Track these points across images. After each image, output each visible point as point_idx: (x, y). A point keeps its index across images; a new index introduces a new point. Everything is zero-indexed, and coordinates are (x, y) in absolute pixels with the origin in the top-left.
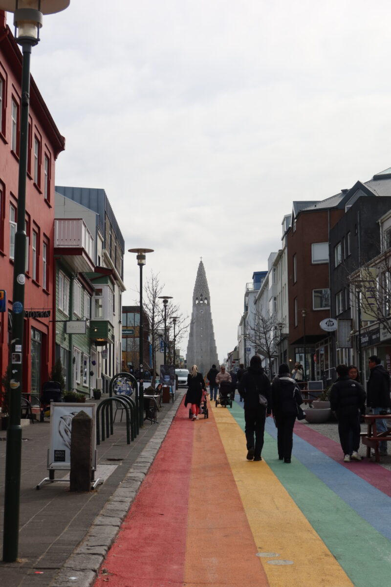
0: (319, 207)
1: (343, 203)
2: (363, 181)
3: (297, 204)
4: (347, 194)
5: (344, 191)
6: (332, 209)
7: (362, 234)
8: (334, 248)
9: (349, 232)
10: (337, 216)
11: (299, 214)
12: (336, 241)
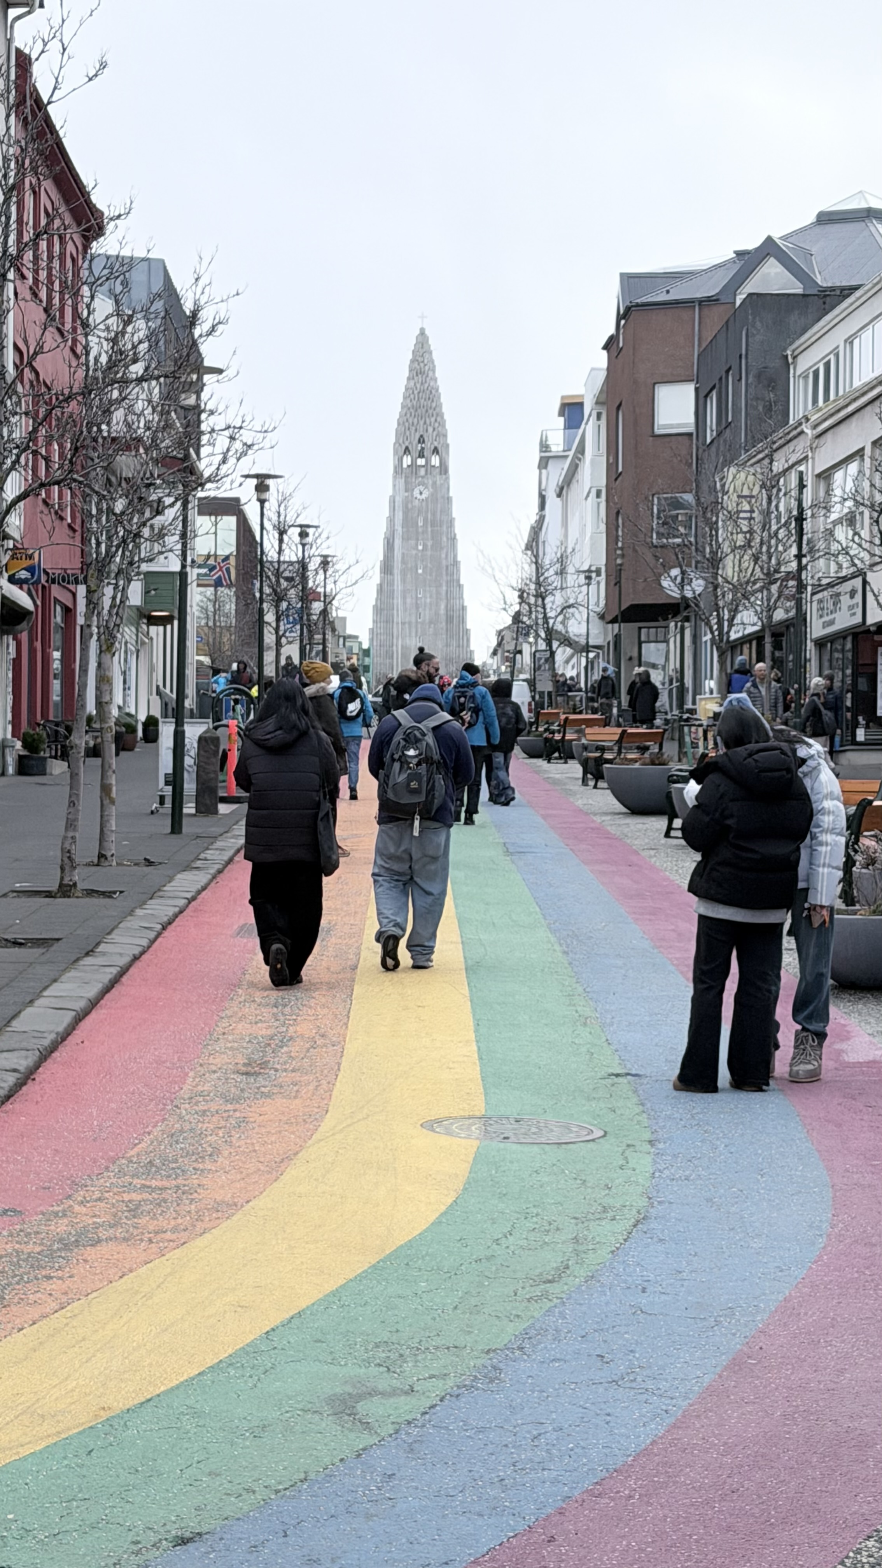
0: (675, 293)
1: (730, 286)
3: (629, 280)
5: (740, 254)
6: (707, 301)
7: (750, 380)
8: (706, 396)
9: (730, 368)
10: (716, 318)
11: (628, 309)
12: (709, 382)
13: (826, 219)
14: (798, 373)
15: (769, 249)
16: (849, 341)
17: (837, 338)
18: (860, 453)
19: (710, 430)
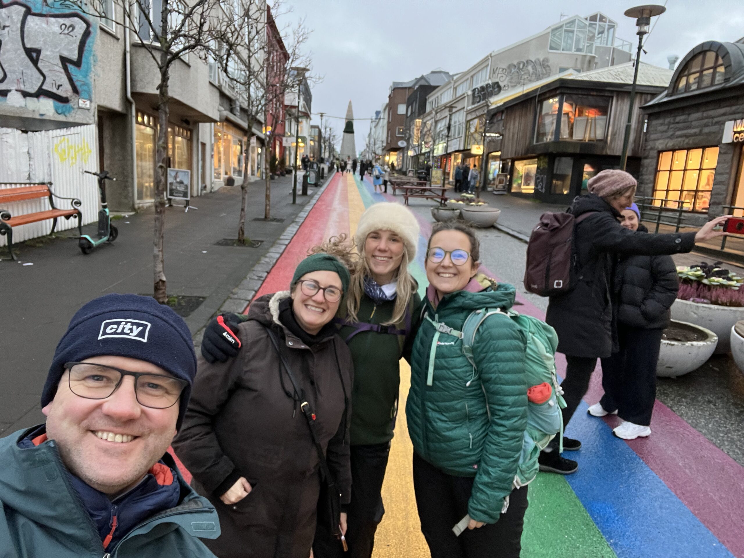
0: (404, 86)
1: (415, 85)
2: (424, 74)
3: (394, 83)
4: (418, 80)
5: (416, 79)
6: (409, 88)
7: (419, 103)
8: (409, 107)
9: (414, 101)
10: (411, 91)
11: (394, 89)
12: (409, 103)
13: (433, 72)
14: (429, 101)
15: (422, 78)
16: (441, 95)
17: (439, 94)
18: (446, 117)
19: (409, 114)
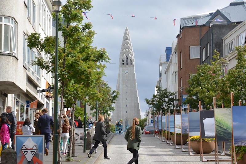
0: (194, 24)
4: (213, 16)
5: (211, 14)
6: (201, 26)
7: (213, 46)
8: (203, 50)
9: (208, 43)
10: (205, 30)
11: (183, 28)
12: (203, 46)
13: (232, 4)
14: (225, 44)
15: (218, 12)
19: (204, 58)
